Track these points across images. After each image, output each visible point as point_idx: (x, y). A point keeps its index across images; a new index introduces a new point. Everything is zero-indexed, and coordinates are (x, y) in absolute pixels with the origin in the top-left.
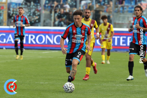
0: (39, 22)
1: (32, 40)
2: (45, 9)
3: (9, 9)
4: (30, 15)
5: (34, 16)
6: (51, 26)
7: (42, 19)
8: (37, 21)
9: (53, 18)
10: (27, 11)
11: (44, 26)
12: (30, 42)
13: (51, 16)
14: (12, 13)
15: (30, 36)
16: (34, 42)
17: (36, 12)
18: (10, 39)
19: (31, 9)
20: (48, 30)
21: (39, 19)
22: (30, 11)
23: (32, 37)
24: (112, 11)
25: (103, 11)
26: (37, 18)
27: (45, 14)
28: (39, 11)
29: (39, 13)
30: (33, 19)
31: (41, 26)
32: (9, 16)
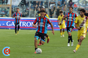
0: (28, 15)
1: (24, 24)
2: (31, 9)
3: (12, 9)
4: (23, 12)
5: (26, 12)
6: (34, 17)
7: (30, 14)
8: (27, 15)
9: (35, 13)
10: (22, 9)
11: (31, 17)
12: (23, 26)
13: (34, 12)
14: (14, 10)
15: (23, 22)
16: (25, 26)
17: (27, 10)
18: (13, 24)
19: (24, 9)
20: (33, 19)
21: (28, 14)
22: (23, 10)
23: (24, 23)
24: (66, 9)
25: (61, 10)
26: (27, 13)
27: (31, 11)
28: (28, 10)
29: (28, 11)
30: (25, 14)
31: (29, 17)
32: (12, 12)
